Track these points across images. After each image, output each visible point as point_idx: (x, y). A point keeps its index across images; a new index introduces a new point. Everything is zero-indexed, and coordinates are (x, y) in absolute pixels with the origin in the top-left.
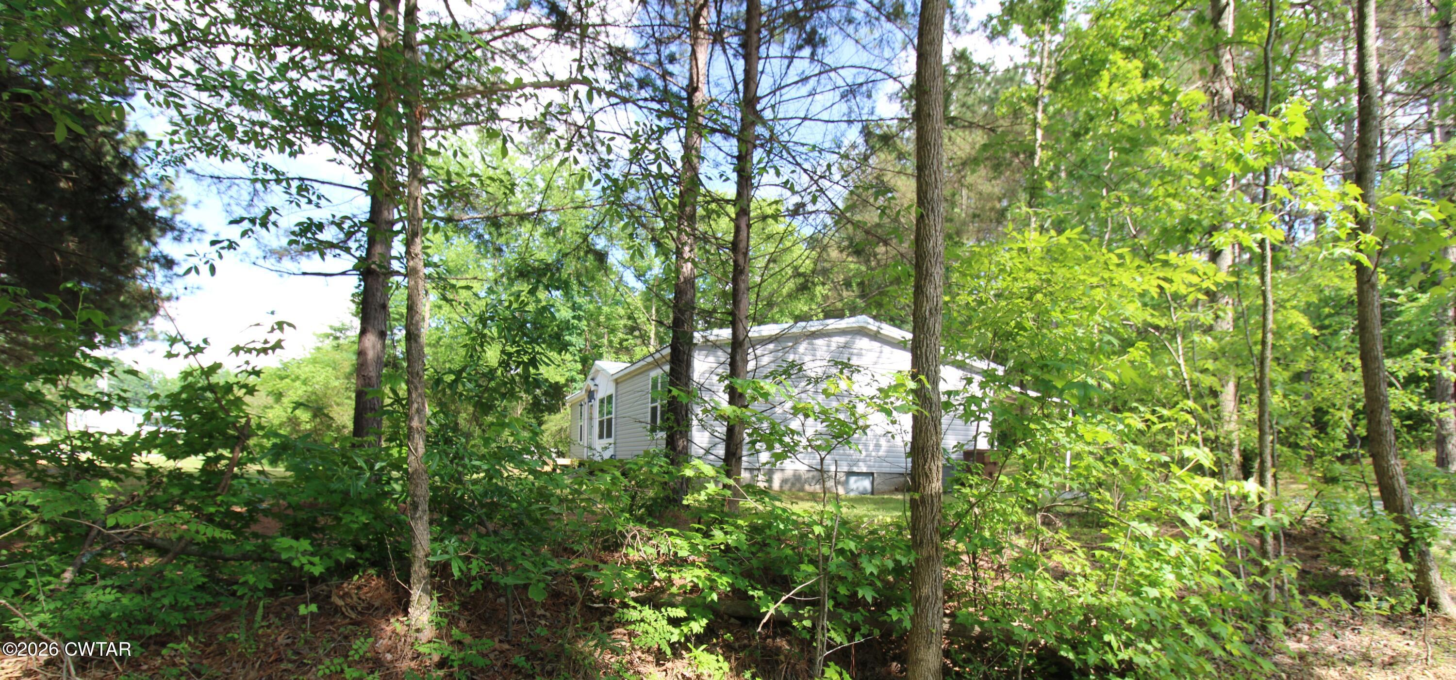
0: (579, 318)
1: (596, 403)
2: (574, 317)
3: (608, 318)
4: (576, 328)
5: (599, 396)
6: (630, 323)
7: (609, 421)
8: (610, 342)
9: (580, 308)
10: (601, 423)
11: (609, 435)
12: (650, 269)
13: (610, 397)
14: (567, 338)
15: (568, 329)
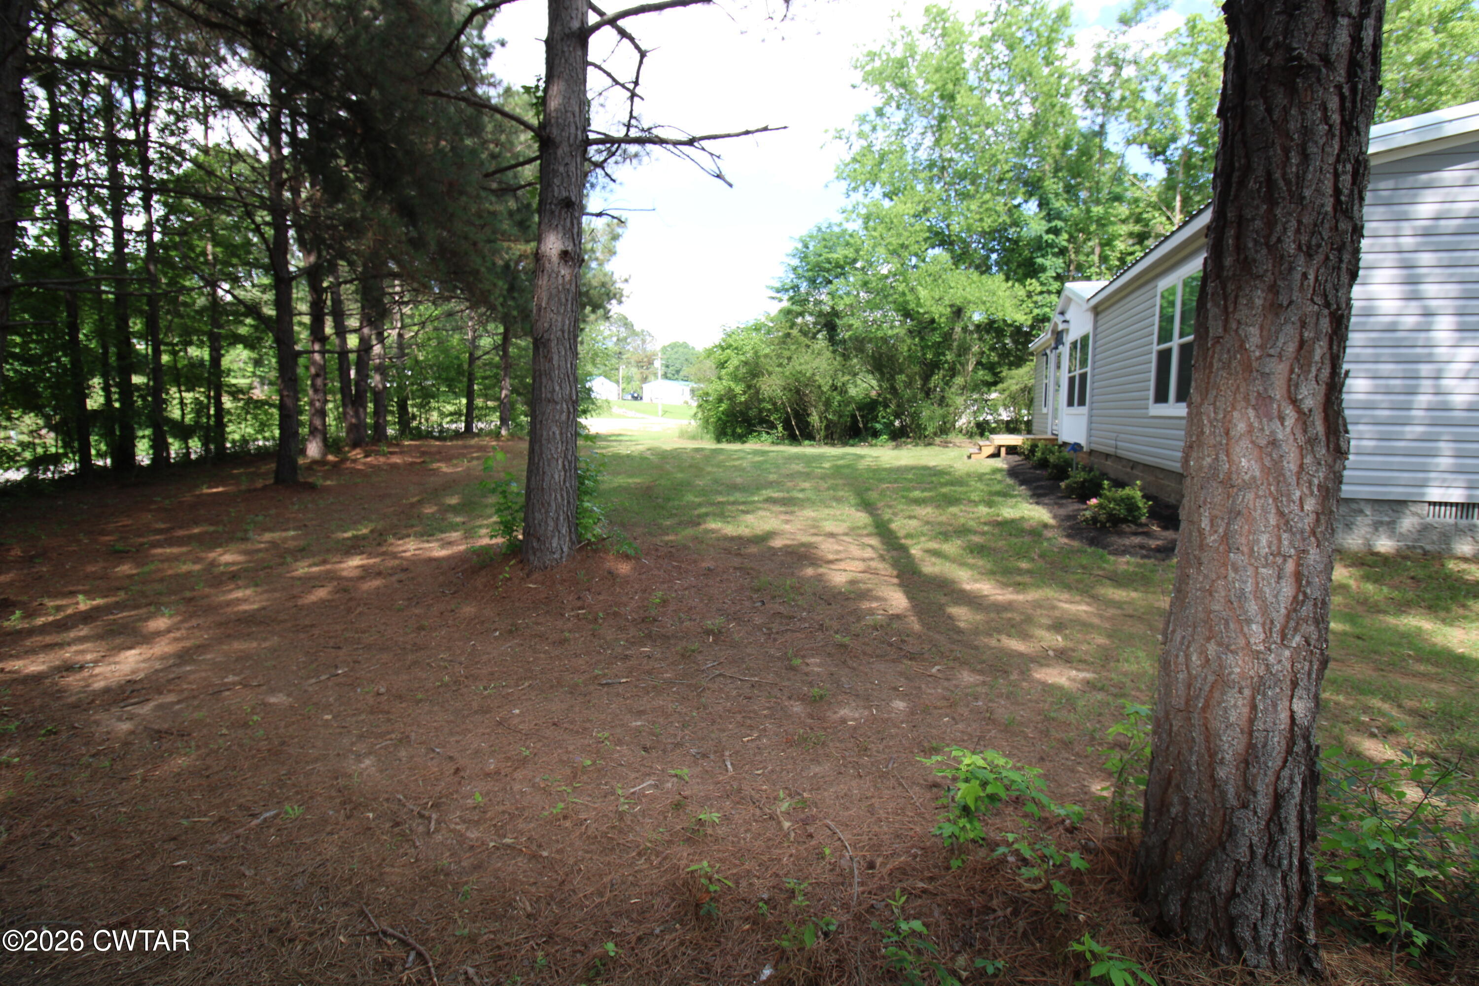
0: (1056, 231)
1: (1065, 350)
2: (1048, 232)
3: (1102, 223)
4: (1051, 245)
5: (1069, 339)
6: (1137, 228)
7: (1083, 377)
8: (1104, 259)
9: (1059, 216)
10: (1072, 380)
11: (1082, 402)
12: (1174, 139)
13: (1085, 339)
14: (1040, 260)
15: (1040, 248)
